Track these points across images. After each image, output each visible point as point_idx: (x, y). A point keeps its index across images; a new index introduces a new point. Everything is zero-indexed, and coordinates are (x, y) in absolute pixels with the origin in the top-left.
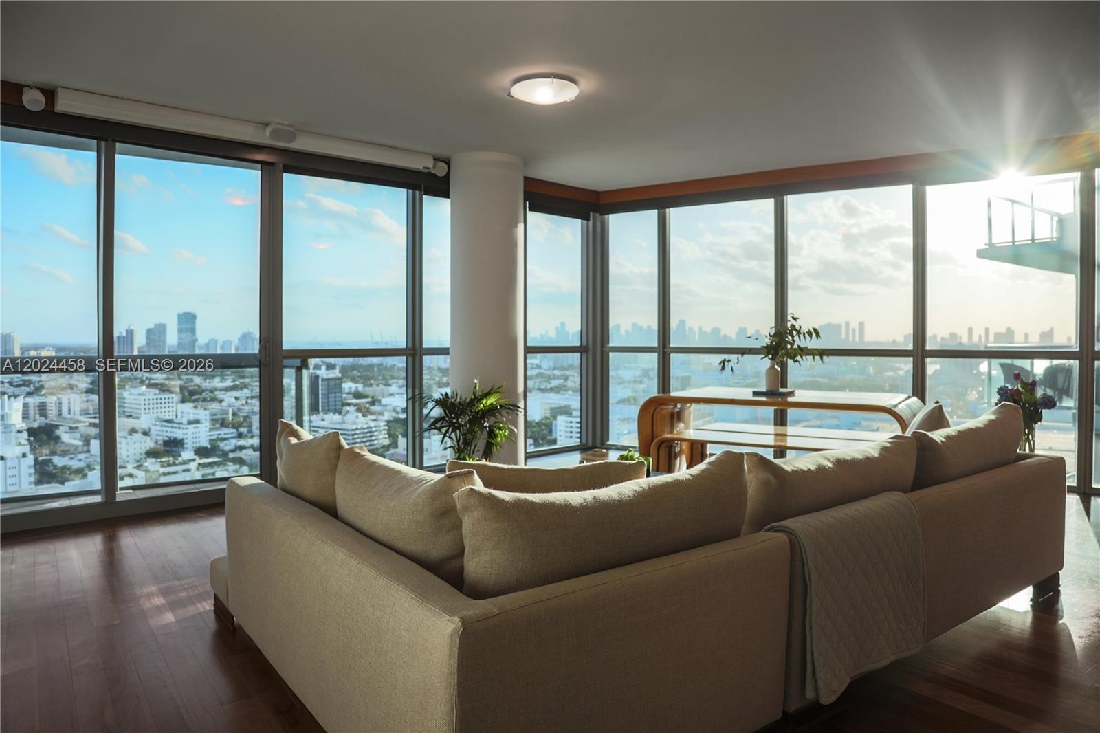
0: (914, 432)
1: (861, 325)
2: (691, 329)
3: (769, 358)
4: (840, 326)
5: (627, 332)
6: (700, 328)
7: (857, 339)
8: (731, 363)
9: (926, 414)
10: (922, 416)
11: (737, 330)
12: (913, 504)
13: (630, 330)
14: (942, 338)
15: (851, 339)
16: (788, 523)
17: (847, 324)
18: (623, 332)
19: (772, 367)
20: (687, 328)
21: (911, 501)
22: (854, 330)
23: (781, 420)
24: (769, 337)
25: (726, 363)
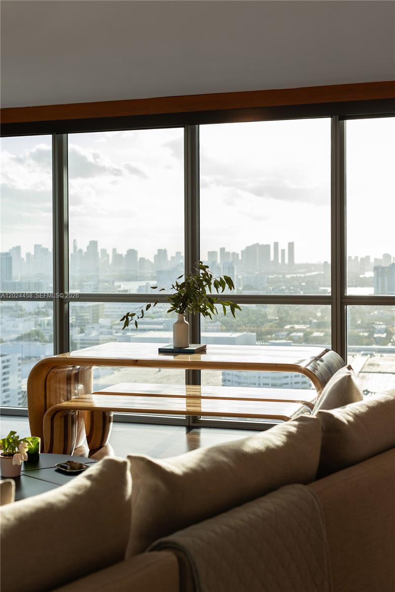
0: (319, 413)
1: (291, 245)
2: (104, 251)
3: (177, 311)
4: (268, 246)
5: (28, 255)
6: (114, 250)
7: (287, 261)
8: (135, 318)
9: (336, 384)
10: (332, 385)
11: (156, 253)
12: (315, 497)
13: (33, 253)
14: (376, 259)
15: (280, 261)
16: (178, 537)
17: (276, 244)
18: (23, 255)
19: (181, 322)
20: (99, 250)
21: (313, 495)
22: (283, 251)
23: (193, 378)
24: (176, 288)
25: (130, 318)
